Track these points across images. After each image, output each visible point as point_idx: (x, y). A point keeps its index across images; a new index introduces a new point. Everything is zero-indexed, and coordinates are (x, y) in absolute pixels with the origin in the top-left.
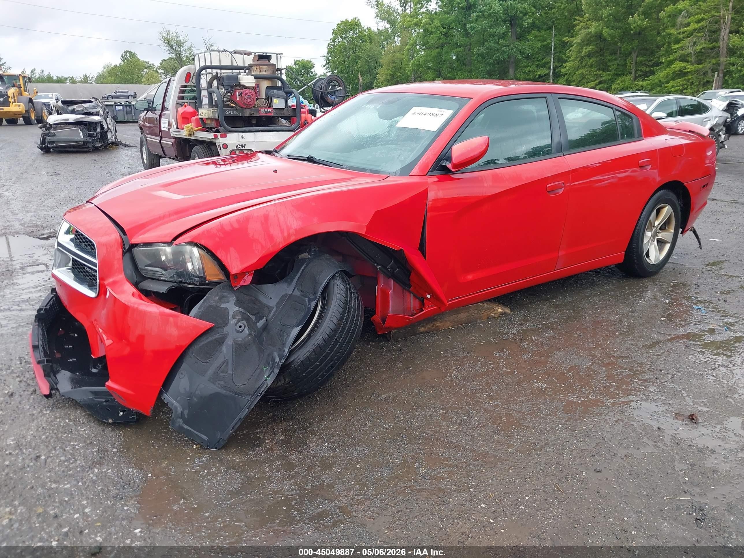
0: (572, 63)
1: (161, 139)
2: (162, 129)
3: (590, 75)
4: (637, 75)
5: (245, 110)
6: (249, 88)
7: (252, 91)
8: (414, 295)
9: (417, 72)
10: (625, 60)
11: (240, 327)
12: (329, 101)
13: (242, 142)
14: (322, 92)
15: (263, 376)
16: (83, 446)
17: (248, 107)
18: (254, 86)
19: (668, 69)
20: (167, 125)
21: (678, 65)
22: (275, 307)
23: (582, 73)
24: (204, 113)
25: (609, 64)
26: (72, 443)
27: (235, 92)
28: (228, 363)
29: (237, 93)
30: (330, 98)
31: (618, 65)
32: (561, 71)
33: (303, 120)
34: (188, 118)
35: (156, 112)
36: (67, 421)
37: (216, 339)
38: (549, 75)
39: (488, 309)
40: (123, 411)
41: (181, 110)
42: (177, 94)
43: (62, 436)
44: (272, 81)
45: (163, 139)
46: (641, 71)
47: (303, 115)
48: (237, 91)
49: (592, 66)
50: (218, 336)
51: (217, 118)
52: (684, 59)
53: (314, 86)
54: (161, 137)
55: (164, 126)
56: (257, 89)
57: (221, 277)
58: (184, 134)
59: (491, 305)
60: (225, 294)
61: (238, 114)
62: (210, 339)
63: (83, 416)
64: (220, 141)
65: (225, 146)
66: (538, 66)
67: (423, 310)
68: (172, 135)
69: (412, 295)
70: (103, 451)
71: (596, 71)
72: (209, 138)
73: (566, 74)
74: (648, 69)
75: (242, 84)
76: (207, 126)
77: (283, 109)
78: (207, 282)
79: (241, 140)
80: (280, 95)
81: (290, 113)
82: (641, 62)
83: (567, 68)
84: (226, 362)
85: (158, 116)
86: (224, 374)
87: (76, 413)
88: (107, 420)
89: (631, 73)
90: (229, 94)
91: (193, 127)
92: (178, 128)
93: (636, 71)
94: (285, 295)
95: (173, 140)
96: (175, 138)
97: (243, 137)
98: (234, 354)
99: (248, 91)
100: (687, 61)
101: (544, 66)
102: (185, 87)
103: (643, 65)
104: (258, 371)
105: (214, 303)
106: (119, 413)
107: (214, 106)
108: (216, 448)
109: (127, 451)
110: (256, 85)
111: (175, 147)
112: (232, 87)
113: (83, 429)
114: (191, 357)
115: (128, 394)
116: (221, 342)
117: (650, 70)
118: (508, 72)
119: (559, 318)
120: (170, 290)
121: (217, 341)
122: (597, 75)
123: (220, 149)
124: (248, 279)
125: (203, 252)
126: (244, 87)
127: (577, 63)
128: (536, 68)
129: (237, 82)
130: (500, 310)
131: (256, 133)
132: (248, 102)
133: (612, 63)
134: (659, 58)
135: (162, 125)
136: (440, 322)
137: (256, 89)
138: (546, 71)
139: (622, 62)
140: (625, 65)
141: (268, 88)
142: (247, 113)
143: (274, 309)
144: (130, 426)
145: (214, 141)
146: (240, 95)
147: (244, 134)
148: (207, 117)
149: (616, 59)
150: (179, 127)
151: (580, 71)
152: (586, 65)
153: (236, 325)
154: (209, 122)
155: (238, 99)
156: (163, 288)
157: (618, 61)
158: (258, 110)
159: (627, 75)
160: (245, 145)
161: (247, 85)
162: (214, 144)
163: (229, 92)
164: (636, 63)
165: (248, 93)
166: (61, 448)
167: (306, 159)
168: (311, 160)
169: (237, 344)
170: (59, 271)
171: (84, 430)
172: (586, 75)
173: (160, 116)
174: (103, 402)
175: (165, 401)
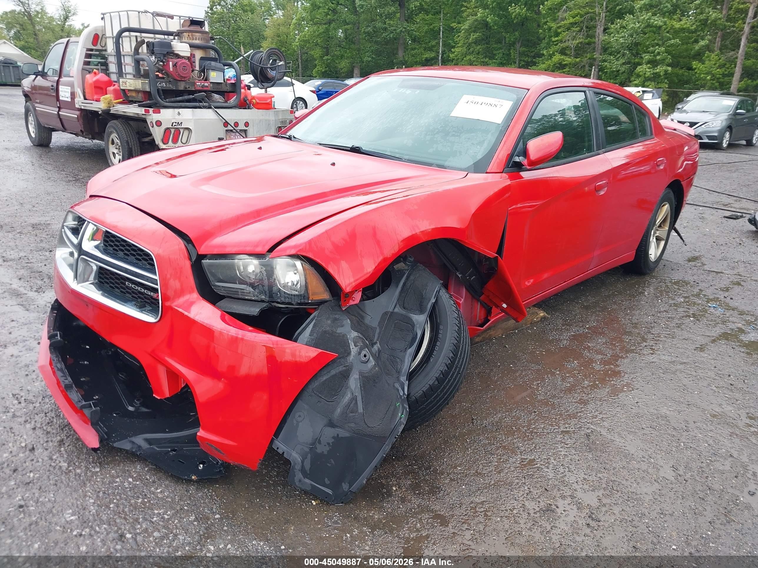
0: (460, 49)
1: (59, 111)
2: (61, 98)
3: (477, 61)
4: (521, 65)
5: (179, 83)
6: (183, 57)
7: (187, 61)
8: (481, 303)
9: (303, 48)
10: (509, 50)
11: (365, 356)
12: (269, 76)
13: (178, 119)
14: (262, 68)
15: (398, 414)
16: (173, 515)
17: (183, 79)
18: (189, 55)
19: (550, 61)
20: (69, 95)
21: (557, 58)
22: (378, 328)
23: (470, 60)
24: (128, 84)
25: (495, 52)
26: (156, 512)
27: (169, 62)
28: (356, 400)
29: (171, 63)
30: (272, 74)
31: (503, 54)
32: (449, 57)
33: (242, 96)
34: (101, 88)
35: (48, 78)
36: (130, 480)
37: (340, 372)
38: (438, 59)
39: (533, 313)
40: (203, 463)
41: (90, 78)
42: (83, 59)
43: (136, 503)
44: (206, 52)
45: (62, 110)
46: (524, 61)
47: (243, 90)
48: (170, 60)
49: (479, 53)
50: (341, 368)
51: (148, 89)
52: (563, 52)
53: (251, 59)
54: (59, 108)
55: (65, 94)
56: (193, 59)
57: (325, 295)
58: (99, 106)
59: (536, 310)
60: (337, 316)
61: (171, 87)
62: (333, 372)
63: (147, 471)
64: (153, 117)
65: (159, 123)
66: (425, 49)
67: (489, 320)
68: (77, 106)
69: (479, 304)
70: (202, 519)
71: (483, 58)
72: (138, 114)
73: (453, 59)
74: (529, 60)
75: (176, 52)
76: (130, 99)
77: (221, 83)
78: (310, 301)
79: (177, 117)
80: (218, 68)
81: (228, 88)
82: (524, 52)
83: (455, 53)
84: (354, 399)
85: (55, 85)
86: (354, 414)
87: (136, 468)
88: (189, 476)
89: (516, 63)
90: (161, 63)
91: (113, 99)
92: (85, 99)
93: (520, 60)
94: (386, 313)
95: (78, 113)
96: (81, 110)
97: (179, 114)
98: (362, 388)
99: (184, 61)
100: (566, 55)
101: (431, 49)
102: (92, 50)
103: (525, 55)
104: (392, 408)
105: (328, 328)
106: (198, 466)
107: (142, 76)
108: (342, 503)
109: (234, 516)
110: (191, 54)
111: (81, 121)
112: (164, 56)
113: (159, 491)
114: (311, 396)
115: (230, 445)
116: (345, 375)
117: (532, 61)
118: (397, 54)
119: (598, 321)
120: (263, 312)
121: (341, 374)
122: (483, 62)
123: (153, 127)
124: (358, 296)
125: (307, 266)
126: (178, 56)
127: (465, 49)
128: (423, 51)
129: (169, 50)
130: (542, 314)
131: (194, 109)
132: (183, 73)
133: (498, 52)
134: (540, 51)
135: (61, 94)
136: (494, 330)
137: (191, 59)
138: (433, 55)
139: (506, 52)
140: (509, 55)
141: (202, 59)
142: (182, 86)
143: (378, 331)
144: (216, 481)
145: (144, 117)
146: (175, 65)
147: (181, 110)
148: (132, 88)
149: (501, 48)
150: (87, 97)
151: (468, 57)
152: (473, 52)
153: (360, 353)
154: (134, 94)
155: (171, 69)
156: (254, 310)
157: (503, 50)
158: (194, 84)
159: (511, 64)
160: (181, 123)
161: (182, 54)
162: (144, 121)
163: (162, 61)
164: (520, 53)
165: (183, 63)
166: (145, 519)
167: (349, 149)
168: (355, 150)
169: (366, 377)
170: (81, 286)
171: (161, 492)
172: (474, 61)
173: (58, 82)
174: (169, 452)
175: (279, 451)
